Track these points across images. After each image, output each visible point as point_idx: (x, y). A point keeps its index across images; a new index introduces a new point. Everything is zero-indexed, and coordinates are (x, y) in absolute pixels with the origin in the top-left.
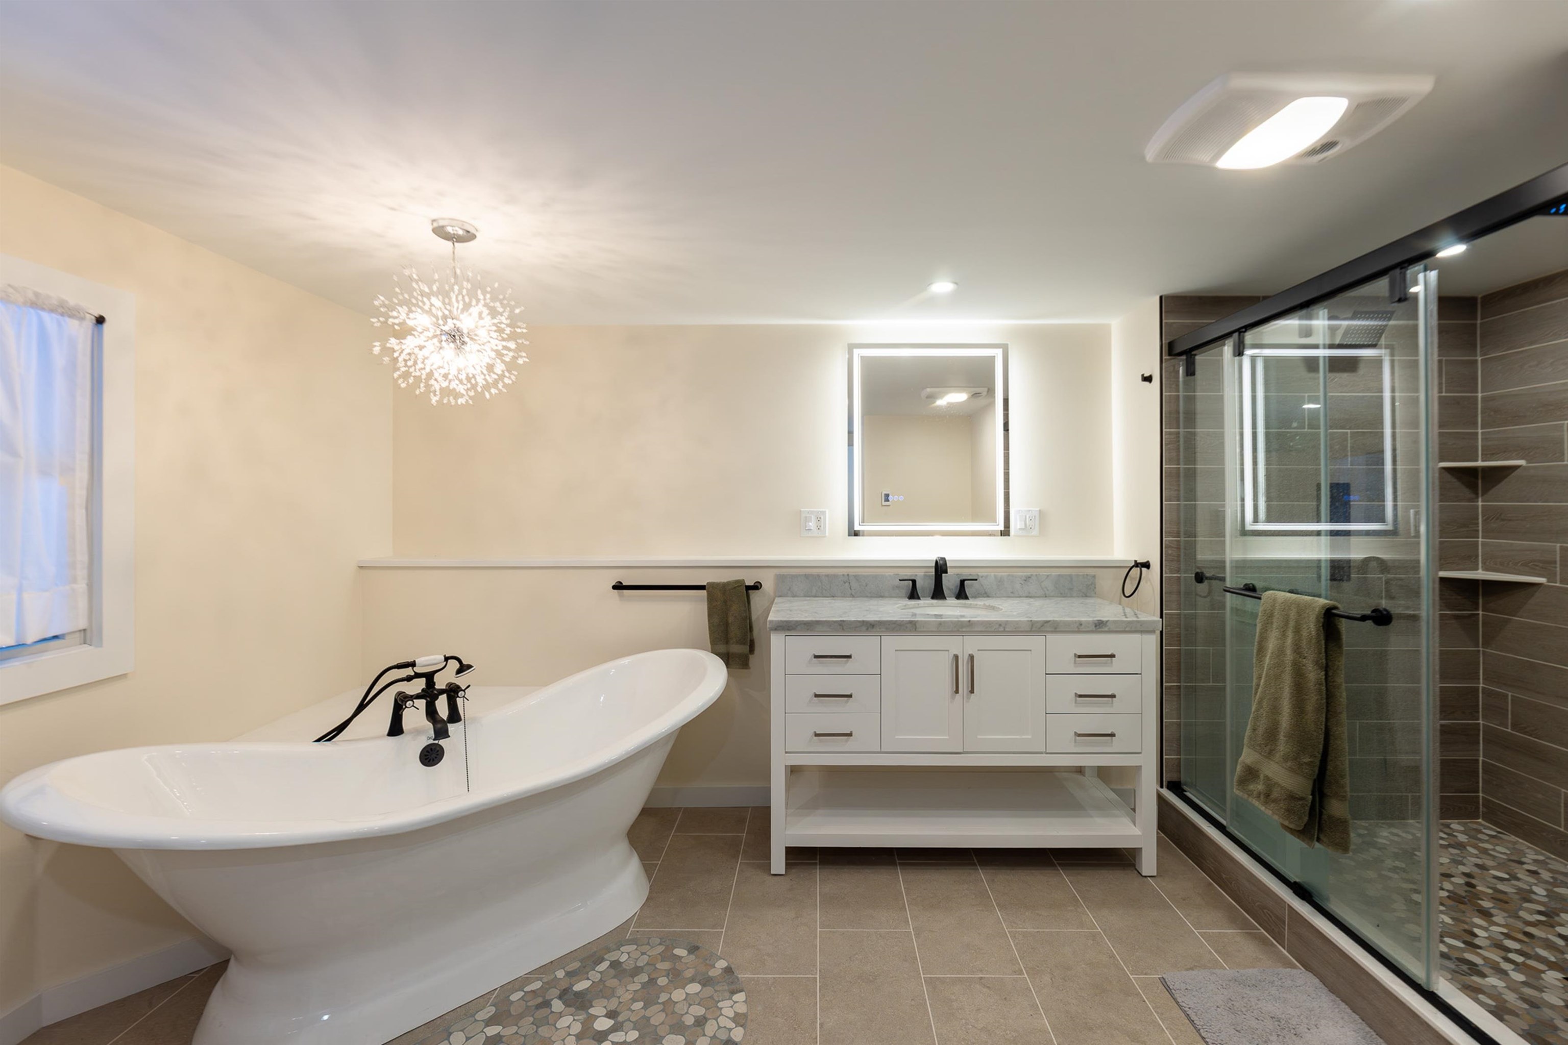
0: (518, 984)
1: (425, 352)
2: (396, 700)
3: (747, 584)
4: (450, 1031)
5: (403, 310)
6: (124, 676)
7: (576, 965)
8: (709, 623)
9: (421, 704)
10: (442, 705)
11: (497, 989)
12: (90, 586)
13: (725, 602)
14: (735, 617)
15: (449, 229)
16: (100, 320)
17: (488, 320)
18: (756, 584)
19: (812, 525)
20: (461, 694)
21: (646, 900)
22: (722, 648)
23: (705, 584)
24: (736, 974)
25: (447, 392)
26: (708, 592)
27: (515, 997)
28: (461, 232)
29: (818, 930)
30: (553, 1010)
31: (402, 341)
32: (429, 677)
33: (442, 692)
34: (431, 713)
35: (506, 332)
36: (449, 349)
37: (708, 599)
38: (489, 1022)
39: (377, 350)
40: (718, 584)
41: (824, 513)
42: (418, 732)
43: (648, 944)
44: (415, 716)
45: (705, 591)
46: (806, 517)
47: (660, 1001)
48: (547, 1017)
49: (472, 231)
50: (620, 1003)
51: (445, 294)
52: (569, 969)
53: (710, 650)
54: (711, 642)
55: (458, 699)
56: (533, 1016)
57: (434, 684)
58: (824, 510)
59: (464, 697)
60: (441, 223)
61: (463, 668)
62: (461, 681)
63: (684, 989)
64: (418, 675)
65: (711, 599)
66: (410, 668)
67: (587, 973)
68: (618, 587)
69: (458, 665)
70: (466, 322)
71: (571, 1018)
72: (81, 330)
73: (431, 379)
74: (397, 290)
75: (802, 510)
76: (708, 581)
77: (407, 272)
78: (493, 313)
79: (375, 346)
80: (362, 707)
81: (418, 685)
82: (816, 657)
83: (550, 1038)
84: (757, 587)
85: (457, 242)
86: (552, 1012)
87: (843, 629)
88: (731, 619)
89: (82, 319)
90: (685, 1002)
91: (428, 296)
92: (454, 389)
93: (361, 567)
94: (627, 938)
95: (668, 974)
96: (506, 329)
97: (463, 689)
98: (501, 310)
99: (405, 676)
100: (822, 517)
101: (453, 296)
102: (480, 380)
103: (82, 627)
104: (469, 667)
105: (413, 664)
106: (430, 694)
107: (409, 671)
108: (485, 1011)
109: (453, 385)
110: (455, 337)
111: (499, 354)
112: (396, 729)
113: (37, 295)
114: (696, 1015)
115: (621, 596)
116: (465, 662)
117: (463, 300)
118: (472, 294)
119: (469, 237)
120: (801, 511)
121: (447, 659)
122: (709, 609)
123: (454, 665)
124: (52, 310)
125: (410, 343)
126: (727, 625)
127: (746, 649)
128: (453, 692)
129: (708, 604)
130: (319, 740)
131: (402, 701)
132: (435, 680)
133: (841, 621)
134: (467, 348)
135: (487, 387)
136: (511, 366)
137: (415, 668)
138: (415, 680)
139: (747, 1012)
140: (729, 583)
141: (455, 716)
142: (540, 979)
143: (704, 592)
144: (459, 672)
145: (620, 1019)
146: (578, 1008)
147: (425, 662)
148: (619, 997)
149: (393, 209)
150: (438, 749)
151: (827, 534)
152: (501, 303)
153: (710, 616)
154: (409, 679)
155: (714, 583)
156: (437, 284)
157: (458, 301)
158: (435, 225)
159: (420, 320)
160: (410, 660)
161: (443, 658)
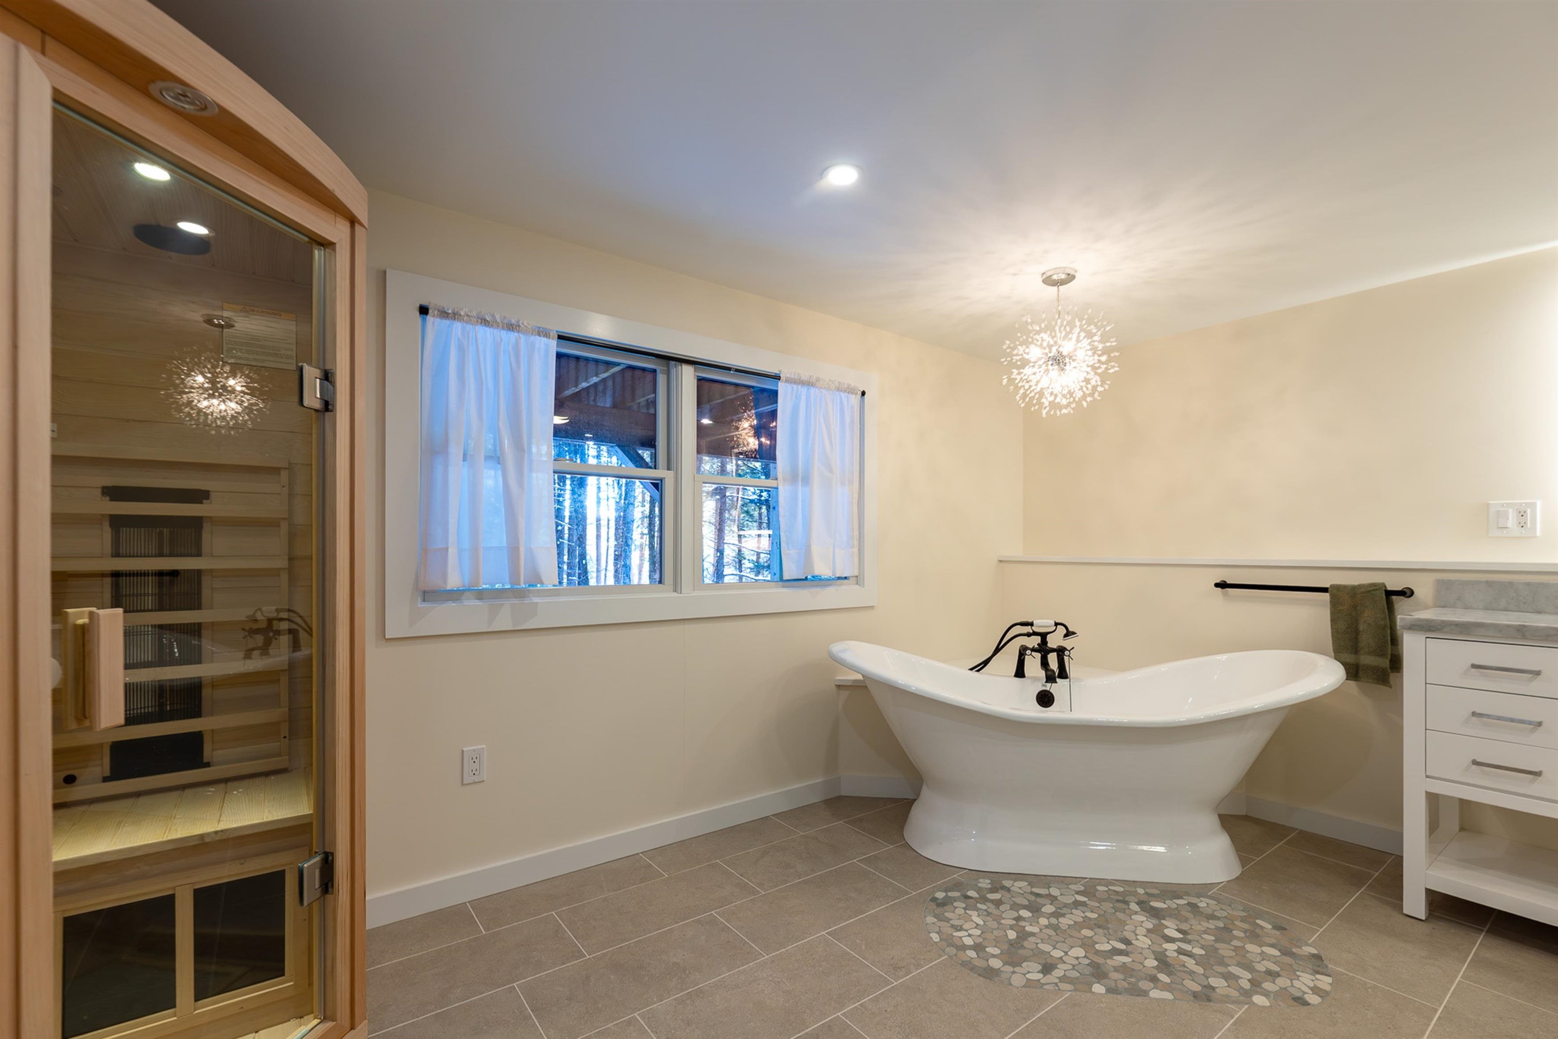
0: (1107, 882)
1: (1037, 377)
2: (1020, 651)
3: (1389, 589)
4: (1051, 885)
5: (1021, 349)
6: (872, 607)
7: (1156, 892)
8: (1332, 629)
9: (1038, 656)
10: (1053, 659)
11: (1086, 878)
12: (859, 550)
13: (1355, 607)
14: (1369, 624)
15: (1055, 277)
16: (863, 393)
17: (1085, 343)
18: (1405, 590)
19: (1512, 521)
20: (1066, 653)
21: (1236, 878)
22: (1350, 658)
23: (1328, 586)
24: (1325, 962)
25: (1054, 405)
26: (1330, 594)
27: (1100, 888)
28: (1063, 276)
29: (1459, 978)
30: (1130, 907)
31: (1021, 371)
32: (1044, 636)
33: (1053, 650)
34: (1045, 664)
35: (1098, 349)
36: (1054, 371)
37: (1331, 602)
38: (1078, 893)
39: (1005, 382)
40: (1345, 587)
41: (1533, 506)
42: (1035, 679)
43: (1230, 906)
44: (1033, 663)
45: (1328, 594)
46: (1498, 512)
47: (1232, 943)
48: (1125, 909)
49: (1072, 273)
50: (1191, 928)
51: (1050, 329)
52: (1150, 891)
53: (1333, 657)
54: (1334, 649)
55: (1065, 657)
56: (1113, 904)
57: (1047, 643)
58: (1534, 501)
59: (1069, 656)
60: (1049, 274)
61: (1069, 634)
62: (1067, 643)
63: (1261, 947)
64: (1035, 634)
65: (1335, 604)
66: (1030, 627)
67: (1165, 900)
68: (1222, 585)
69: (1065, 631)
70: (1067, 348)
71: (1146, 919)
72: (855, 399)
73: (1042, 398)
74: (1019, 335)
75: (1490, 502)
76: (1333, 583)
77: (1024, 319)
78: (1090, 335)
79: (1004, 379)
80: (997, 650)
81: (1035, 641)
82: (1474, 666)
83: (1125, 921)
84: (1407, 593)
85: (1061, 285)
86: (1129, 908)
87: (1524, 636)
88: (1362, 627)
89: (856, 394)
90: (1259, 955)
91: (1038, 333)
92: (1059, 403)
93: (1001, 561)
94: (1209, 894)
95: (1246, 932)
96: (1099, 346)
97: (1069, 649)
98: (1094, 331)
99: (1026, 632)
100: (1529, 511)
101: (1057, 328)
102: (1079, 394)
103: (856, 575)
104: (1074, 633)
105: (1031, 624)
106: (1043, 649)
107: (1028, 629)
108: (1077, 886)
109: (1058, 400)
110: (1059, 361)
111: (1094, 368)
112: (1020, 673)
113: (839, 383)
114: (1268, 967)
115: (1225, 595)
116: (1071, 629)
117: (1065, 329)
118: (1071, 325)
119: (1070, 278)
120: (1488, 505)
121: (1056, 624)
122: (1332, 614)
123: (1061, 630)
124: (845, 391)
125: (1027, 371)
126: (1357, 632)
127: (1385, 663)
128: (1061, 651)
129: (1331, 609)
130: (971, 669)
131: (1024, 651)
132: (1048, 640)
133: (1520, 625)
134: (1068, 367)
135: (1084, 397)
136: (1104, 377)
137: (1033, 628)
138: (1033, 637)
139: (1331, 992)
140: (1360, 586)
141: (1063, 674)
142: (1123, 887)
143: (1326, 596)
144: (1066, 636)
145: (1189, 937)
146: (1151, 915)
147: (1043, 623)
148: (1191, 925)
149: (1014, 275)
150: (1049, 695)
151: (1538, 534)
152: (1096, 326)
153: (1333, 621)
154: (1029, 635)
155: (1340, 585)
156: (1046, 322)
157: (1061, 332)
158: (1044, 277)
159: (1034, 353)
160: (1030, 621)
161: (1054, 624)
